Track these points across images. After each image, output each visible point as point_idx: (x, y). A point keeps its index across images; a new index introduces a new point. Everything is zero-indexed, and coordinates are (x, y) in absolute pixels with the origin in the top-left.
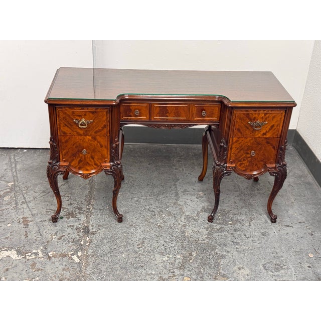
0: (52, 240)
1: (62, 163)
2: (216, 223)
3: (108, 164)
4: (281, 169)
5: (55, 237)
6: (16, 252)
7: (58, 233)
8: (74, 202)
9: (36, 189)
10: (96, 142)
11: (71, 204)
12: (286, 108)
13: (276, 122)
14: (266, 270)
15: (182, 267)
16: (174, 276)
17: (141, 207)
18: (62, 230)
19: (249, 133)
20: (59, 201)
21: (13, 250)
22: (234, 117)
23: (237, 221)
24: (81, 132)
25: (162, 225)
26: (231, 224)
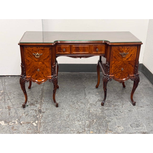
0: (22, 116)
1: (27, 76)
2: (105, 106)
3: (51, 76)
4: (137, 77)
5: (24, 115)
6: (4, 122)
7: (26, 113)
8: (34, 99)
9: (15, 93)
10: (44, 65)
11: (32, 100)
12: (138, 45)
13: (133, 53)
14: (132, 127)
15: (89, 126)
16: (85, 131)
17: (68, 100)
18: (28, 111)
19: (120, 59)
20: (26, 97)
21: (2, 121)
22: (112, 50)
23: (116, 105)
24: (37, 60)
25: (78, 108)
26: (113, 107)
